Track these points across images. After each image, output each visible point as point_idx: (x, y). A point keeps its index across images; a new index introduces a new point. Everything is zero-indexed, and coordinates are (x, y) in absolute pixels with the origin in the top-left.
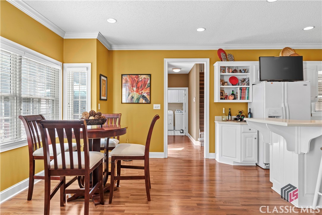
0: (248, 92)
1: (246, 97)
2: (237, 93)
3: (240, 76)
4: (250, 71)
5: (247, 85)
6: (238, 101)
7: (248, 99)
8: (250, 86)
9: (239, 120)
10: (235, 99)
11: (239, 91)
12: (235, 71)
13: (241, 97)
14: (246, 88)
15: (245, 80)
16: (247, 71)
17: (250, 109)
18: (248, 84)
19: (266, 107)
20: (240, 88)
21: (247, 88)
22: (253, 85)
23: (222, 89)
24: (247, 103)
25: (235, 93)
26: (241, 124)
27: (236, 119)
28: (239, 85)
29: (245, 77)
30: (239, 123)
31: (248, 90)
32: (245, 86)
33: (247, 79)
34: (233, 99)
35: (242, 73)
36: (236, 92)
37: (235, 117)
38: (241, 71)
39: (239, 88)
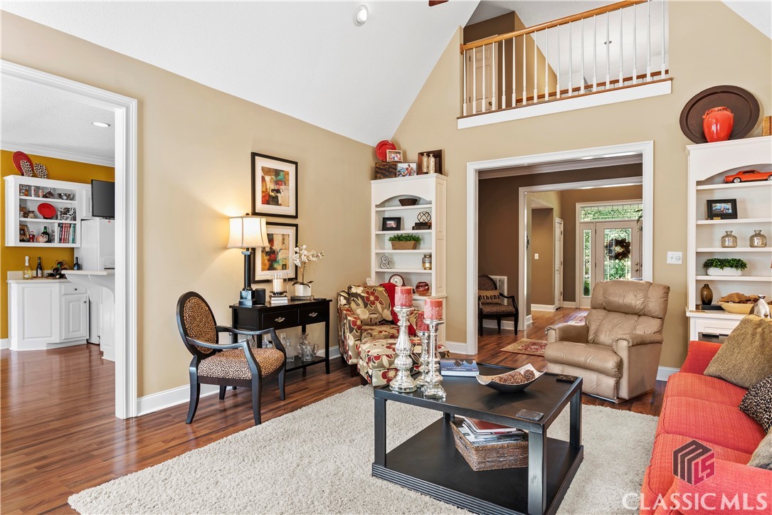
0: (74, 231)
1: (71, 239)
2: (53, 232)
3: (59, 204)
4: (77, 197)
5: (71, 220)
6: (56, 244)
7: (74, 241)
8: (78, 222)
9: (58, 277)
10: (49, 241)
11: (57, 229)
12: (49, 194)
13: (60, 239)
14: (70, 224)
15: (67, 210)
16: (71, 196)
17: (77, 258)
18: (74, 219)
19: (101, 256)
20: (59, 224)
21: (72, 225)
22: (82, 220)
23: (23, 224)
24: (72, 249)
25: (49, 231)
26: (60, 282)
27: (51, 276)
28: (57, 219)
29: (69, 206)
30: (58, 280)
31: (74, 227)
32: (68, 222)
33: (73, 211)
34: (47, 242)
35: (63, 199)
37: (51, 271)
38: (60, 196)
39: (57, 225)
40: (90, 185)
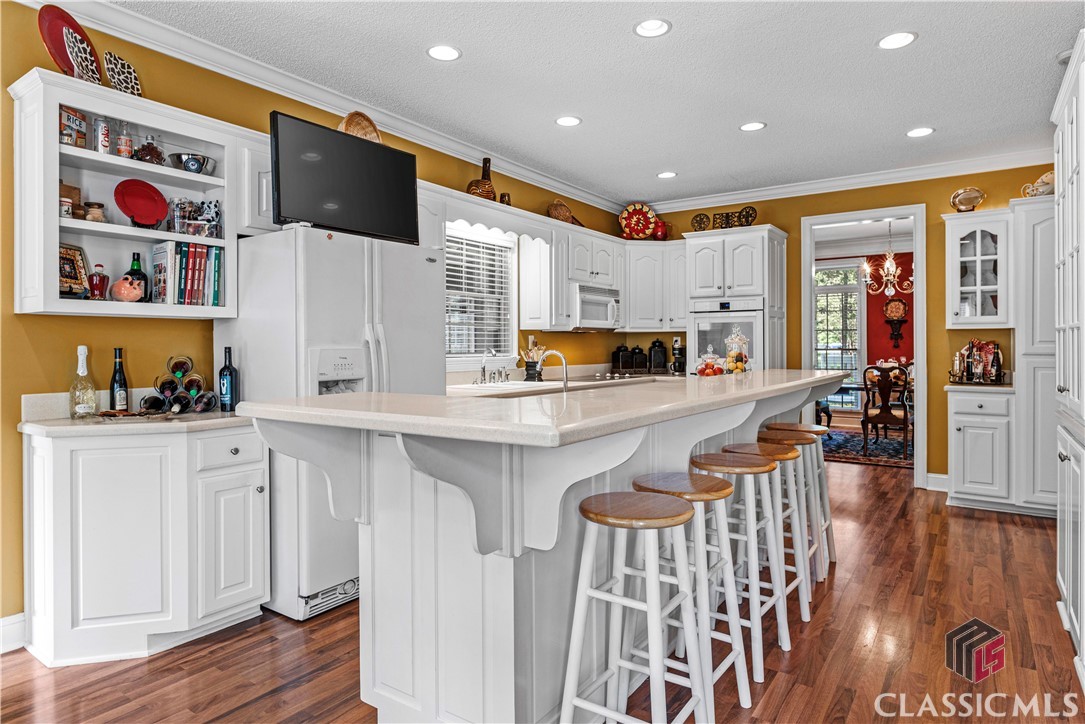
0: (219, 270)
1: (209, 291)
2: (160, 269)
3: (175, 186)
4: (226, 167)
5: (211, 235)
6: (168, 308)
7: (218, 301)
8: (228, 242)
9: (176, 408)
10: (147, 298)
11: (171, 261)
12: (149, 153)
13: (182, 293)
14: (209, 247)
15: (198, 210)
16: (209, 167)
17: (228, 351)
18: (217, 231)
19: (309, 341)
20: (179, 244)
21: (214, 252)
22: (240, 237)
23: (71, 240)
24: (208, 324)
25: (148, 268)
26: (190, 431)
27: (154, 407)
28: (170, 228)
29: (198, 197)
30: (176, 424)
31: (218, 257)
32: (202, 239)
33: (213, 210)
34: (140, 301)
35: (187, 169)
36: (155, 266)
37: (151, 392)
38: (177, 162)
39: (170, 247)
40: (267, 137)
